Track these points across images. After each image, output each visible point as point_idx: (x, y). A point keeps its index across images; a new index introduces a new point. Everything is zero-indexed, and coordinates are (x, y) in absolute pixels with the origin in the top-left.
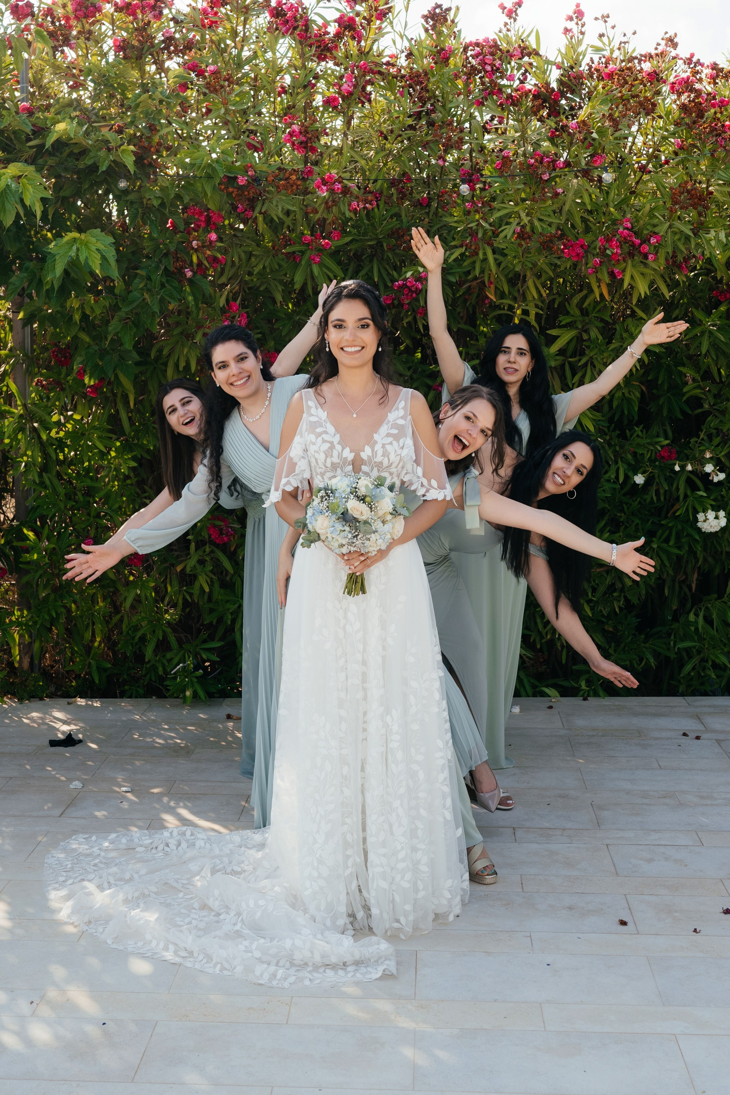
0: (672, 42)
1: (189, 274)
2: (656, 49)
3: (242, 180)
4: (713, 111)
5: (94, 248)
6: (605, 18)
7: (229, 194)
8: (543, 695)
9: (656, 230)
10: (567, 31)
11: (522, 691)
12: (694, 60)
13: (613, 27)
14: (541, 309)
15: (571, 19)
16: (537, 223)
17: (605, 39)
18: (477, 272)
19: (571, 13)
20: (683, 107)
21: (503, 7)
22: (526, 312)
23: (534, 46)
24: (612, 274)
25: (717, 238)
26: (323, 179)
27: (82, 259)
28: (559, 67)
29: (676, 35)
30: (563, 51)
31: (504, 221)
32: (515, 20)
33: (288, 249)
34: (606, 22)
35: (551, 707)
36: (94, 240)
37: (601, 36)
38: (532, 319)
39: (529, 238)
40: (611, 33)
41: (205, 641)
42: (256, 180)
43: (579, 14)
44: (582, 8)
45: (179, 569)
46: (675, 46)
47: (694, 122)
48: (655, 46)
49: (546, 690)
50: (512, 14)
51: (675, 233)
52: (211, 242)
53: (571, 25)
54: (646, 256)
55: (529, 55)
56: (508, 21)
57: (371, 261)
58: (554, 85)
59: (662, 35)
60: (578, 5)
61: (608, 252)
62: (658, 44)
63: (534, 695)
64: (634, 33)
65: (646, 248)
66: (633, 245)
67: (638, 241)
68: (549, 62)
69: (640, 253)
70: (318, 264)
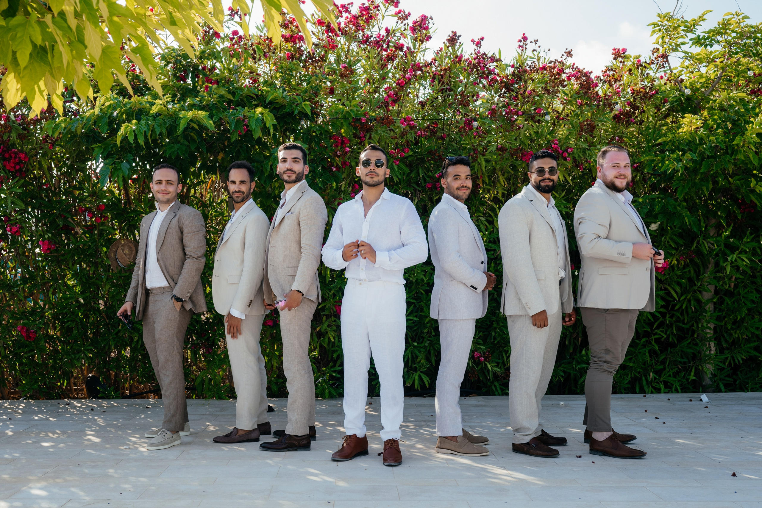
1: (334, 169)
2: (562, 57)
3: (363, 120)
6: (536, 41)
7: (356, 127)
9: (570, 146)
12: (575, 66)
13: (539, 47)
15: (520, 41)
17: (535, 53)
19: (520, 39)
21: (473, 41)
22: (497, 193)
23: (497, 56)
26: (404, 119)
28: (512, 67)
29: (572, 50)
30: (515, 58)
32: (481, 47)
34: (536, 43)
37: (534, 50)
39: (506, 150)
40: (538, 49)
41: (332, 367)
42: (370, 120)
43: (525, 38)
44: (526, 35)
45: (318, 329)
46: (571, 56)
47: (586, 92)
48: (561, 55)
50: (478, 44)
52: (346, 152)
53: (521, 44)
54: (565, 159)
55: (496, 61)
56: (476, 48)
59: (565, 50)
60: (524, 34)
62: (563, 55)
63: (502, 395)
64: (549, 50)
65: (566, 155)
67: (561, 151)
68: (507, 65)
69: (562, 157)
70: (397, 165)
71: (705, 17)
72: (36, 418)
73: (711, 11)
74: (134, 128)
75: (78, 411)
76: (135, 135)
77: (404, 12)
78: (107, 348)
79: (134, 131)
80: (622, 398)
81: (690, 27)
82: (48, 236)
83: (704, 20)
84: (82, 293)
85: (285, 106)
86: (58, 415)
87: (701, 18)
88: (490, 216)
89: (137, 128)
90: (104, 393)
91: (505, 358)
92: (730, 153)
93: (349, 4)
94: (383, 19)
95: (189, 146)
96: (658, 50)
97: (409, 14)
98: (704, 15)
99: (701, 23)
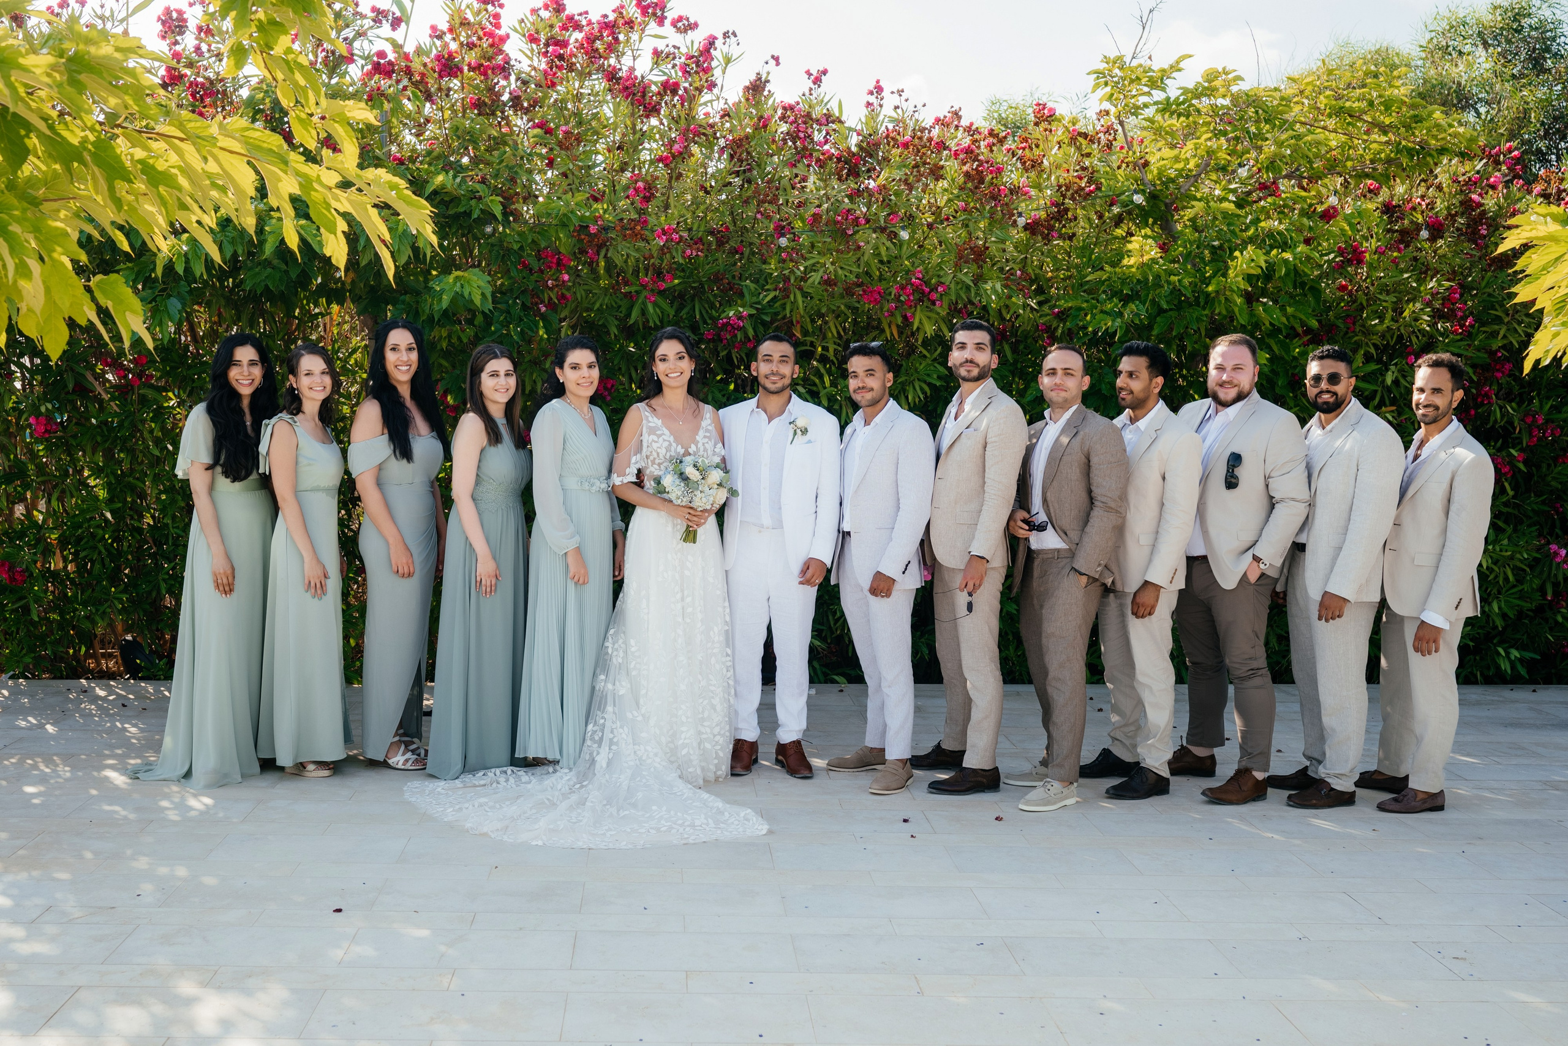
0: (957, 115)
1: (543, 309)
3: (593, 229)
4: (990, 176)
5: (475, 285)
6: (900, 92)
7: (580, 240)
8: (834, 682)
9: (942, 280)
10: (869, 104)
11: (816, 680)
12: (974, 128)
13: (906, 100)
14: (839, 345)
15: (871, 93)
16: (840, 272)
17: (899, 111)
18: (788, 312)
19: (871, 89)
20: (967, 174)
21: (809, 74)
22: (825, 349)
23: (837, 114)
24: (905, 318)
25: (993, 288)
26: (663, 230)
27: (466, 294)
28: (859, 134)
29: (960, 109)
30: (864, 120)
31: (813, 268)
32: (819, 86)
33: (627, 289)
34: (900, 96)
35: (841, 691)
36: (475, 278)
37: (896, 108)
38: (831, 354)
39: (835, 284)
40: (904, 105)
42: (605, 229)
43: (879, 89)
44: (881, 83)
46: (959, 118)
47: (976, 188)
48: (942, 117)
49: (836, 677)
50: (816, 80)
51: (958, 283)
52: (564, 282)
53: (872, 99)
54: (934, 303)
55: (833, 122)
56: (814, 88)
57: (693, 300)
58: (854, 149)
59: (948, 109)
60: (878, 82)
61: (902, 298)
62: (945, 116)
63: (826, 682)
64: (925, 106)
65: (936, 296)
66: (923, 293)
67: (927, 290)
68: (850, 129)
69: (929, 299)
70: (655, 304)
71: (1182, 65)
72: (23, 724)
73: (1190, 56)
74: (185, 248)
75: (99, 708)
76: (187, 261)
77: (687, 19)
78: (154, 594)
79: (186, 254)
80: (1018, 694)
81: (1157, 82)
82: (47, 409)
83: (1179, 70)
84: (110, 501)
85: (460, 199)
86: (61, 716)
87: (1176, 67)
88: (815, 384)
89: (190, 250)
90: (148, 670)
91: (832, 623)
92: (1202, 304)
93: (580, 14)
94: (640, 42)
95: (286, 272)
96: (1107, 113)
97: (696, 25)
98: (1178, 62)
99: (1174, 75)
